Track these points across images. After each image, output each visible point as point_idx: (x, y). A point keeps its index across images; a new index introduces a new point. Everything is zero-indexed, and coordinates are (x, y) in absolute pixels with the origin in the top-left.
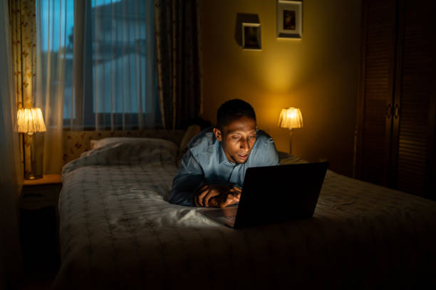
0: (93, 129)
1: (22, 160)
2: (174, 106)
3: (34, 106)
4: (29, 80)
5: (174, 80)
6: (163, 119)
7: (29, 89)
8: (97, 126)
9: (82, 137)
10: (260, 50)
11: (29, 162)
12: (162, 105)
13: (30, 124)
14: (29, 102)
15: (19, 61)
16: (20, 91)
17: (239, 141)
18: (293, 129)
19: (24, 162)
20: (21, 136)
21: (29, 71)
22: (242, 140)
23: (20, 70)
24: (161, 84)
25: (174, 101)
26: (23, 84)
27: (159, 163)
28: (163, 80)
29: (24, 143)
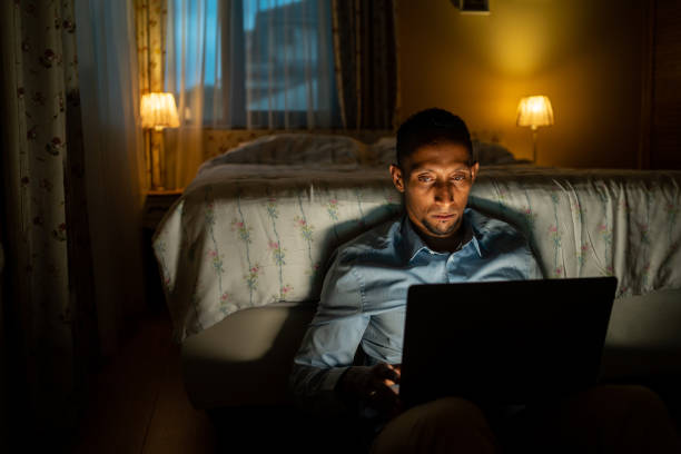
0: (244, 128)
1: (149, 168)
2: (359, 95)
3: (163, 90)
4: (157, 58)
5: (359, 57)
6: (343, 115)
7: (157, 71)
8: (249, 125)
9: (229, 137)
10: (486, 13)
11: (157, 170)
12: (341, 94)
13: (158, 114)
14: (158, 87)
15: (145, 33)
16: (146, 74)
17: (434, 185)
18: (540, 128)
19: (151, 171)
20: (148, 135)
21: (157, 46)
22: (438, 184)
23: (146, 44)
24: (338, 63)
25: (359, 87)
26: (151, 64)
27: (330, 161)
28: (342, 58)
29: (151, 145)
